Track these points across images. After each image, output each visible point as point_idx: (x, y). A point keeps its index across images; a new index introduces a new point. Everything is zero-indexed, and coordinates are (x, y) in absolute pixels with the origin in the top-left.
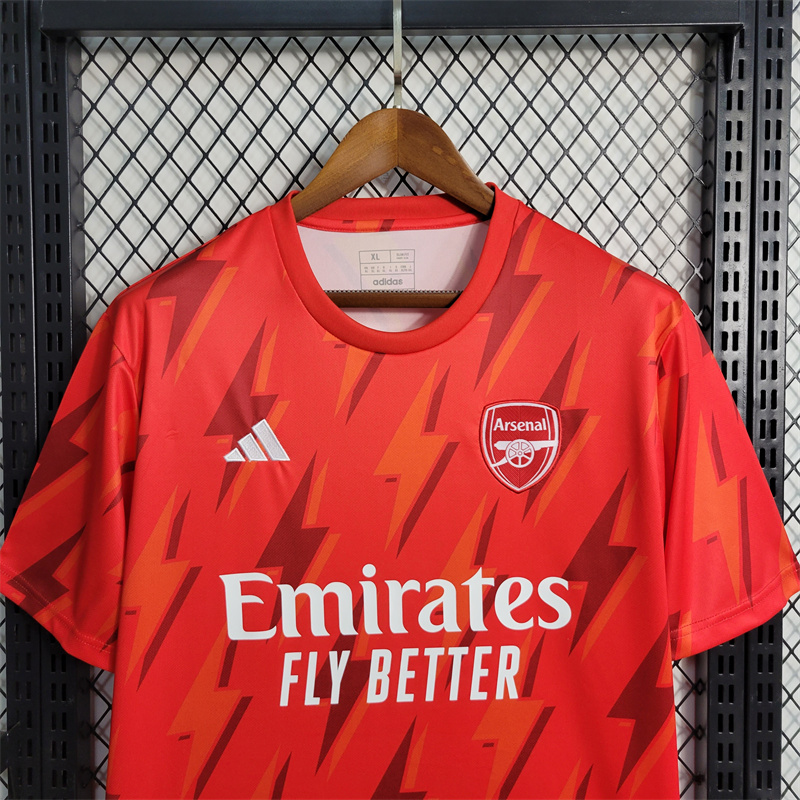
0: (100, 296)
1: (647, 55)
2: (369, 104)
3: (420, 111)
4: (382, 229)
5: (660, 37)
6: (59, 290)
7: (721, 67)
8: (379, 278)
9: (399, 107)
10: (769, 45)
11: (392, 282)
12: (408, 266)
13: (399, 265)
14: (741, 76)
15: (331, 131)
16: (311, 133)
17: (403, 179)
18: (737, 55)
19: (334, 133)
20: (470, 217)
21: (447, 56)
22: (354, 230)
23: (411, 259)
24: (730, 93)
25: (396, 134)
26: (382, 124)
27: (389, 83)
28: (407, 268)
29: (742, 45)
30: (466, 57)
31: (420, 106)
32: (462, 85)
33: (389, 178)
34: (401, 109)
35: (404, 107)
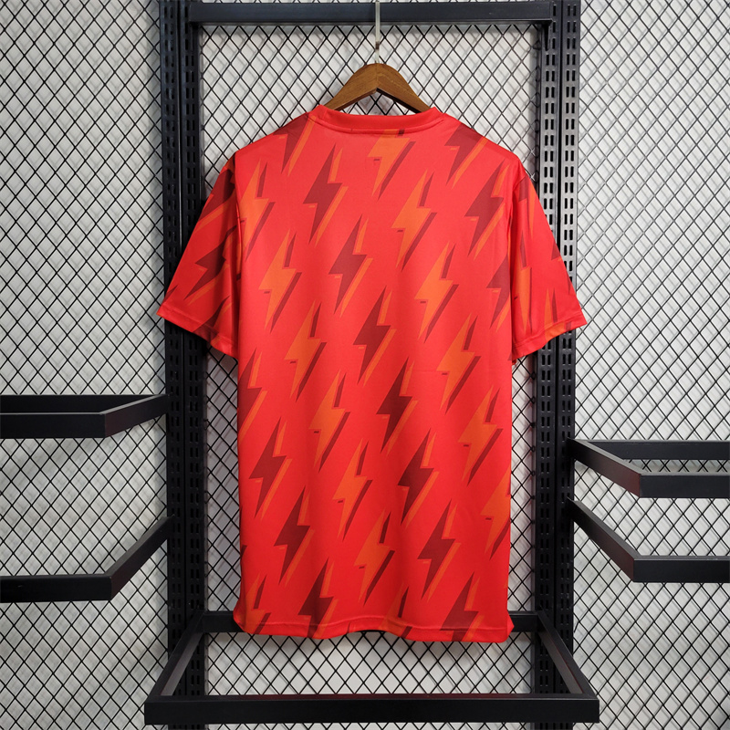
0: (213, 166)
1: (505, 36)
2: (358, 62)
5: (512, 26)
6: (194, 161)
7: (543, 42)
10: (569, 31)
14: (554, 47)
15: (337, 77)
16: (327, 78)
18: (551, 36)
19: (339, 78)
21: (399, 36)
24: (548, 56)
29: (554, 31)
30: (409, 37)
31: (385, 63)
32: (408, 52)
33: (368, 103)
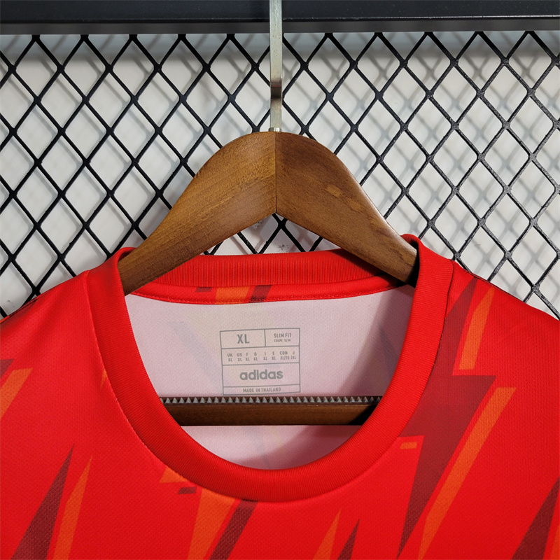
2: (236, 125)
3: (305, 135)
4: (252, 299)
8: (249, 370)
9: (278, 130)
11: (267, 375)
12: (290, 351)
13: (277, 350)
15: (183, 162)
16: (158, 164)
17: (282, 225)
19: (189, 164)
20: (378, 281)
22: (212, 301)
23: (295, 341)
25: (273, 167)
26: (253, 154)
27: (263, 100)
28: (290, 354)
31: (305, 129)
34: (281, 133)
35: (284, 131)
